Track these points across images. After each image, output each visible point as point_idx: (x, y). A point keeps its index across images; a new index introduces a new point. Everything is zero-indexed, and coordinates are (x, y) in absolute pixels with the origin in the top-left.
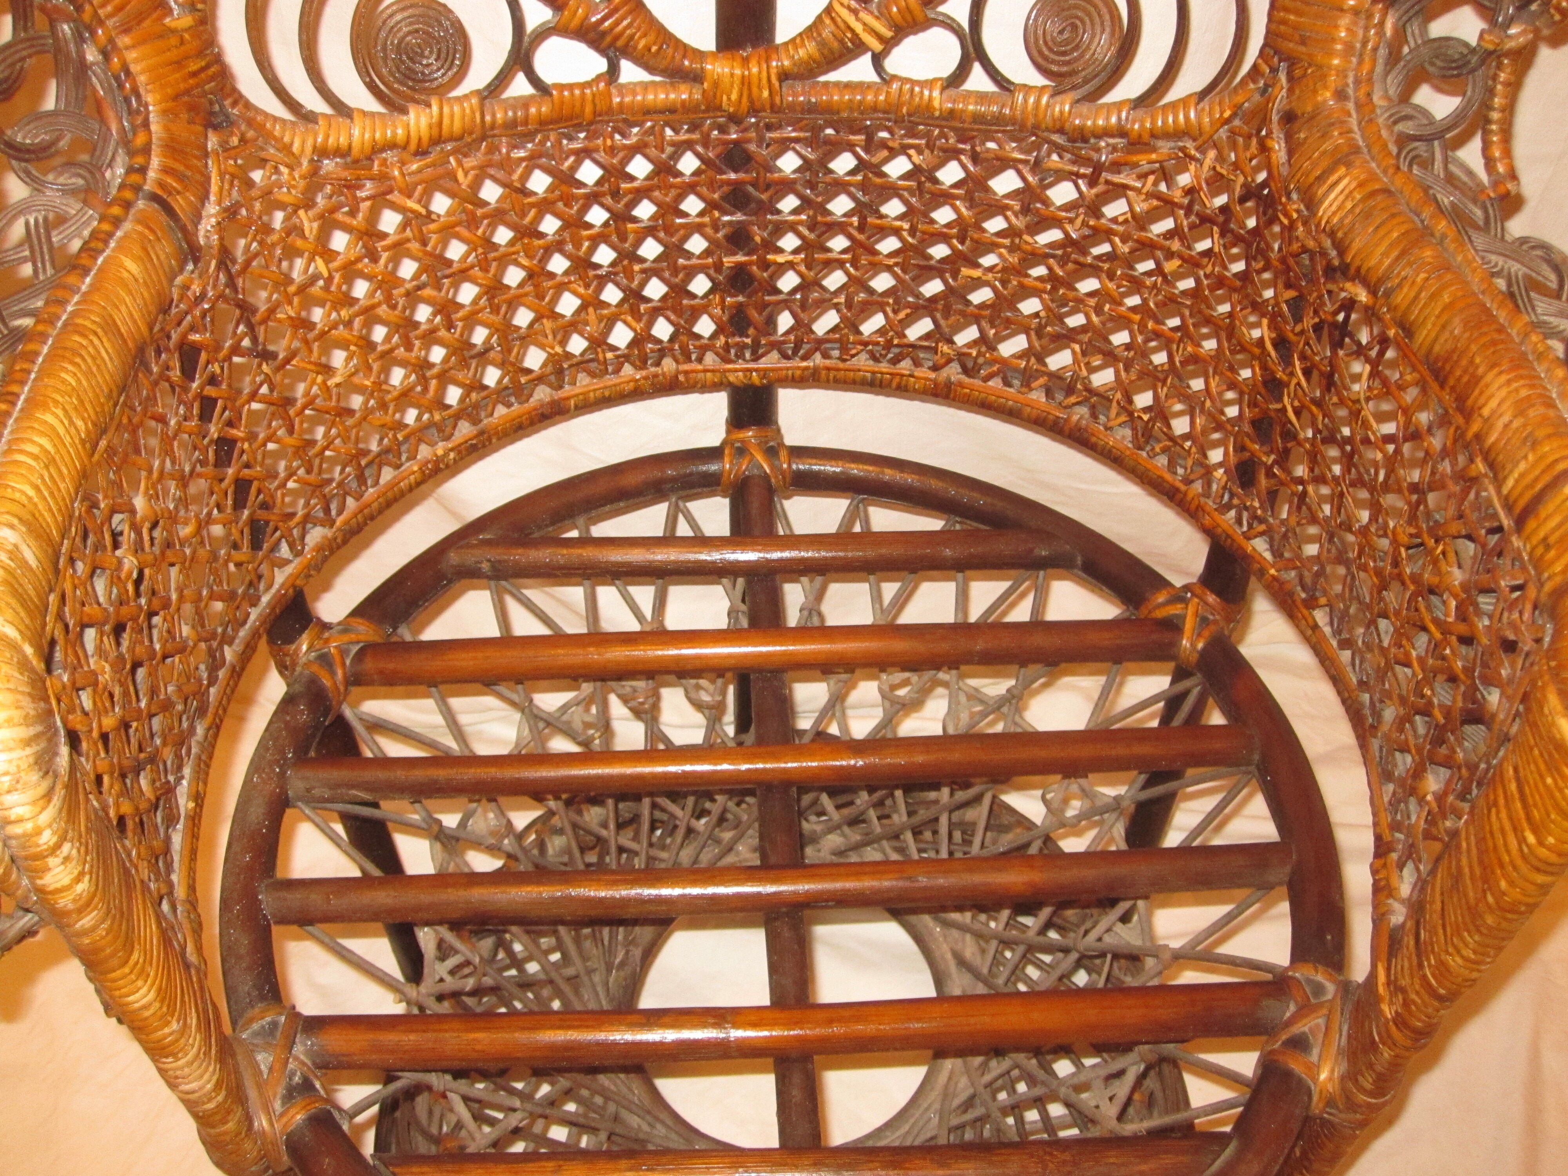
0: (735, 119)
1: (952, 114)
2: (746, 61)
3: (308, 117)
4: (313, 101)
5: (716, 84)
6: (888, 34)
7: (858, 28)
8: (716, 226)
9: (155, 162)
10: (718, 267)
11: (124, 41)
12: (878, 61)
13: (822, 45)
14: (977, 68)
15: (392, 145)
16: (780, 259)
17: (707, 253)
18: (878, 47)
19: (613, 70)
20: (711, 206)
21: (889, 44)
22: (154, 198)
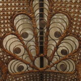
0: (41, 72)
4: (13, 71)
6: (51, 67)
7: (49, 67)
8: (40, 79)
15: (18, 74)
19: (33, 69)
20: (40, 77)
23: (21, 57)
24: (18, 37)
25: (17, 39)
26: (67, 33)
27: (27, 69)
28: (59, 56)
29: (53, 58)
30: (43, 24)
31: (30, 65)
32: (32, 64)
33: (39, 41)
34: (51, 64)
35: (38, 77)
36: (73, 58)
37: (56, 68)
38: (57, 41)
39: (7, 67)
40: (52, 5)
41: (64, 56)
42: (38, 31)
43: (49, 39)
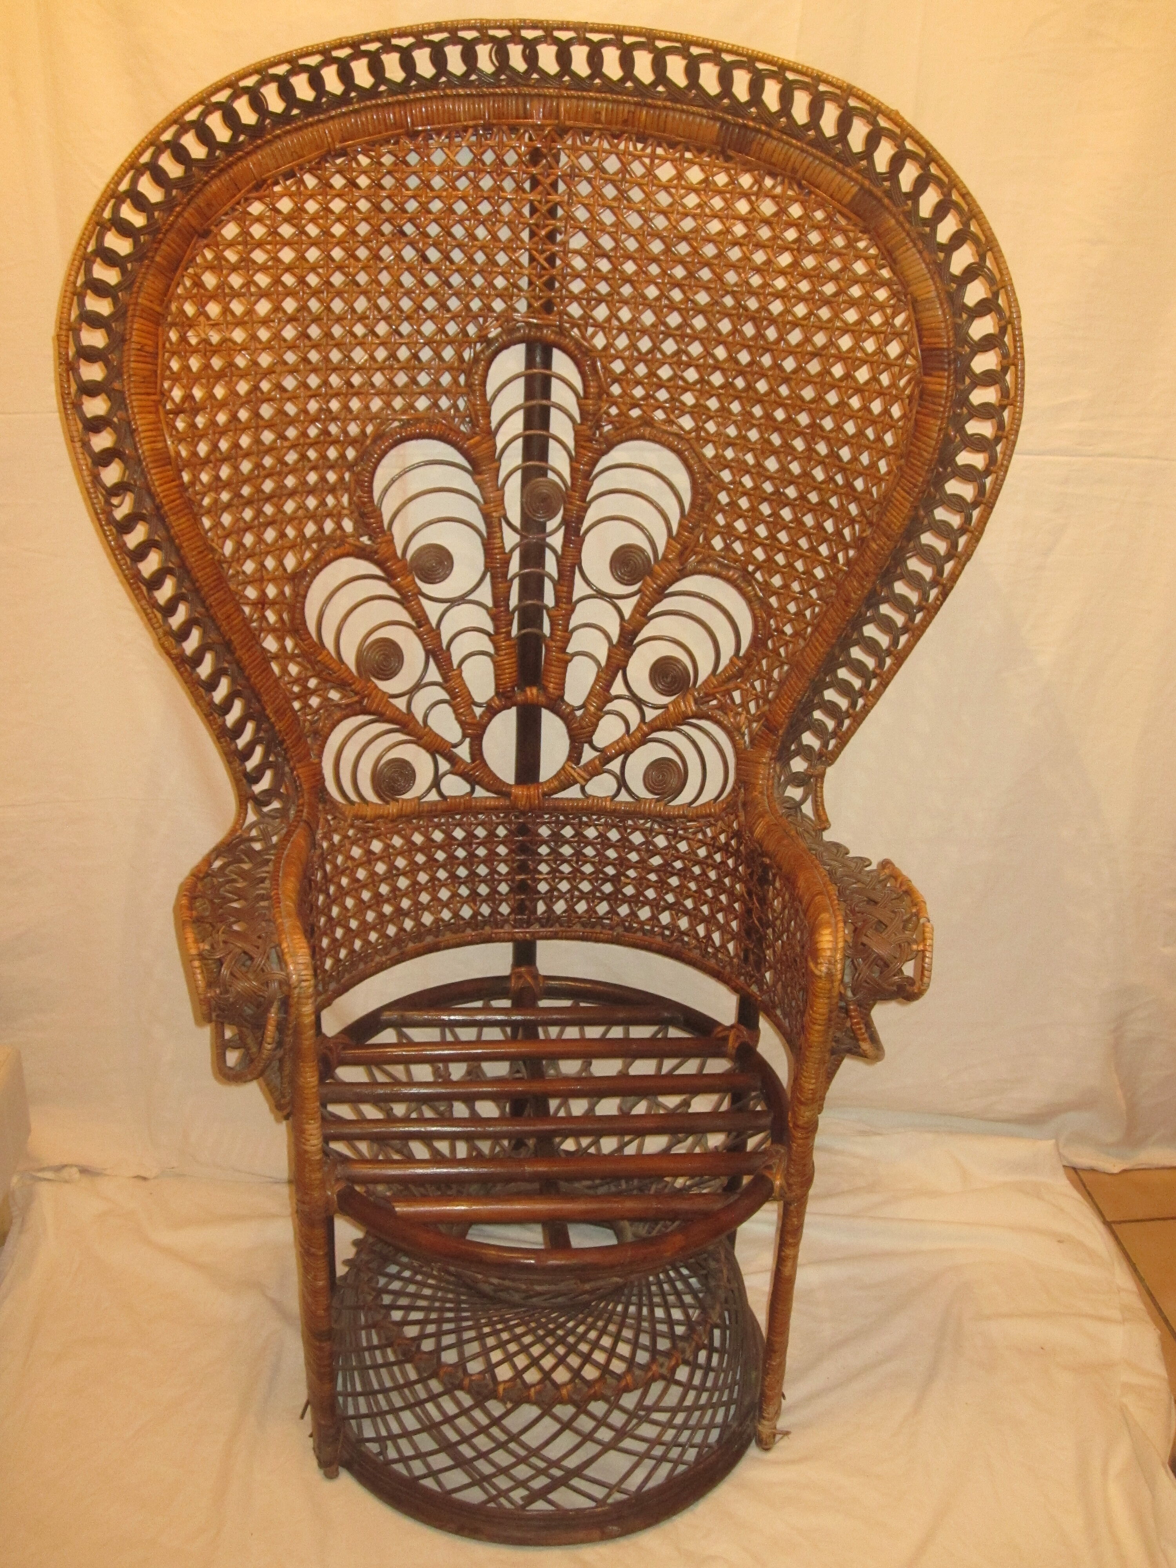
0: (523, 813)
1: (615, 811)
2: (529, 789)
3: (352, 803)
4: (353, 797)
5: (516, 797)
6: (587, 777)
7: (576, 775)
8: (513, 861)
9: (305, 810)
10: (513, 880)
11: (298, 765)
12: (583, 789)
13: (561, 782)
14: (623, 790)
15: (381, 817)
16: (541, 877)
17: (508, 873)
18: (583, 783)
19: (473, 790)
20: (511, 851)
21: (587, 781)
22: (305, 821)
23: (401, 704)
24: (389, 577)
25: (384, 588)
26: (682, 556)
27: (436, 784)
28: (639, 703)
29: (600, 713)
30: (545, 499)
31: (452, 759)
32: (464, 752)
33: (514, 601)
34: (588, 754)
35: (502, 850)
36: (722, 707)
37: (622, 783)
38: (628, 607)
39: (320, 755)
40: (603, 392)
41: (666, 700)
42: (510, 539)
43: (580, 589)
